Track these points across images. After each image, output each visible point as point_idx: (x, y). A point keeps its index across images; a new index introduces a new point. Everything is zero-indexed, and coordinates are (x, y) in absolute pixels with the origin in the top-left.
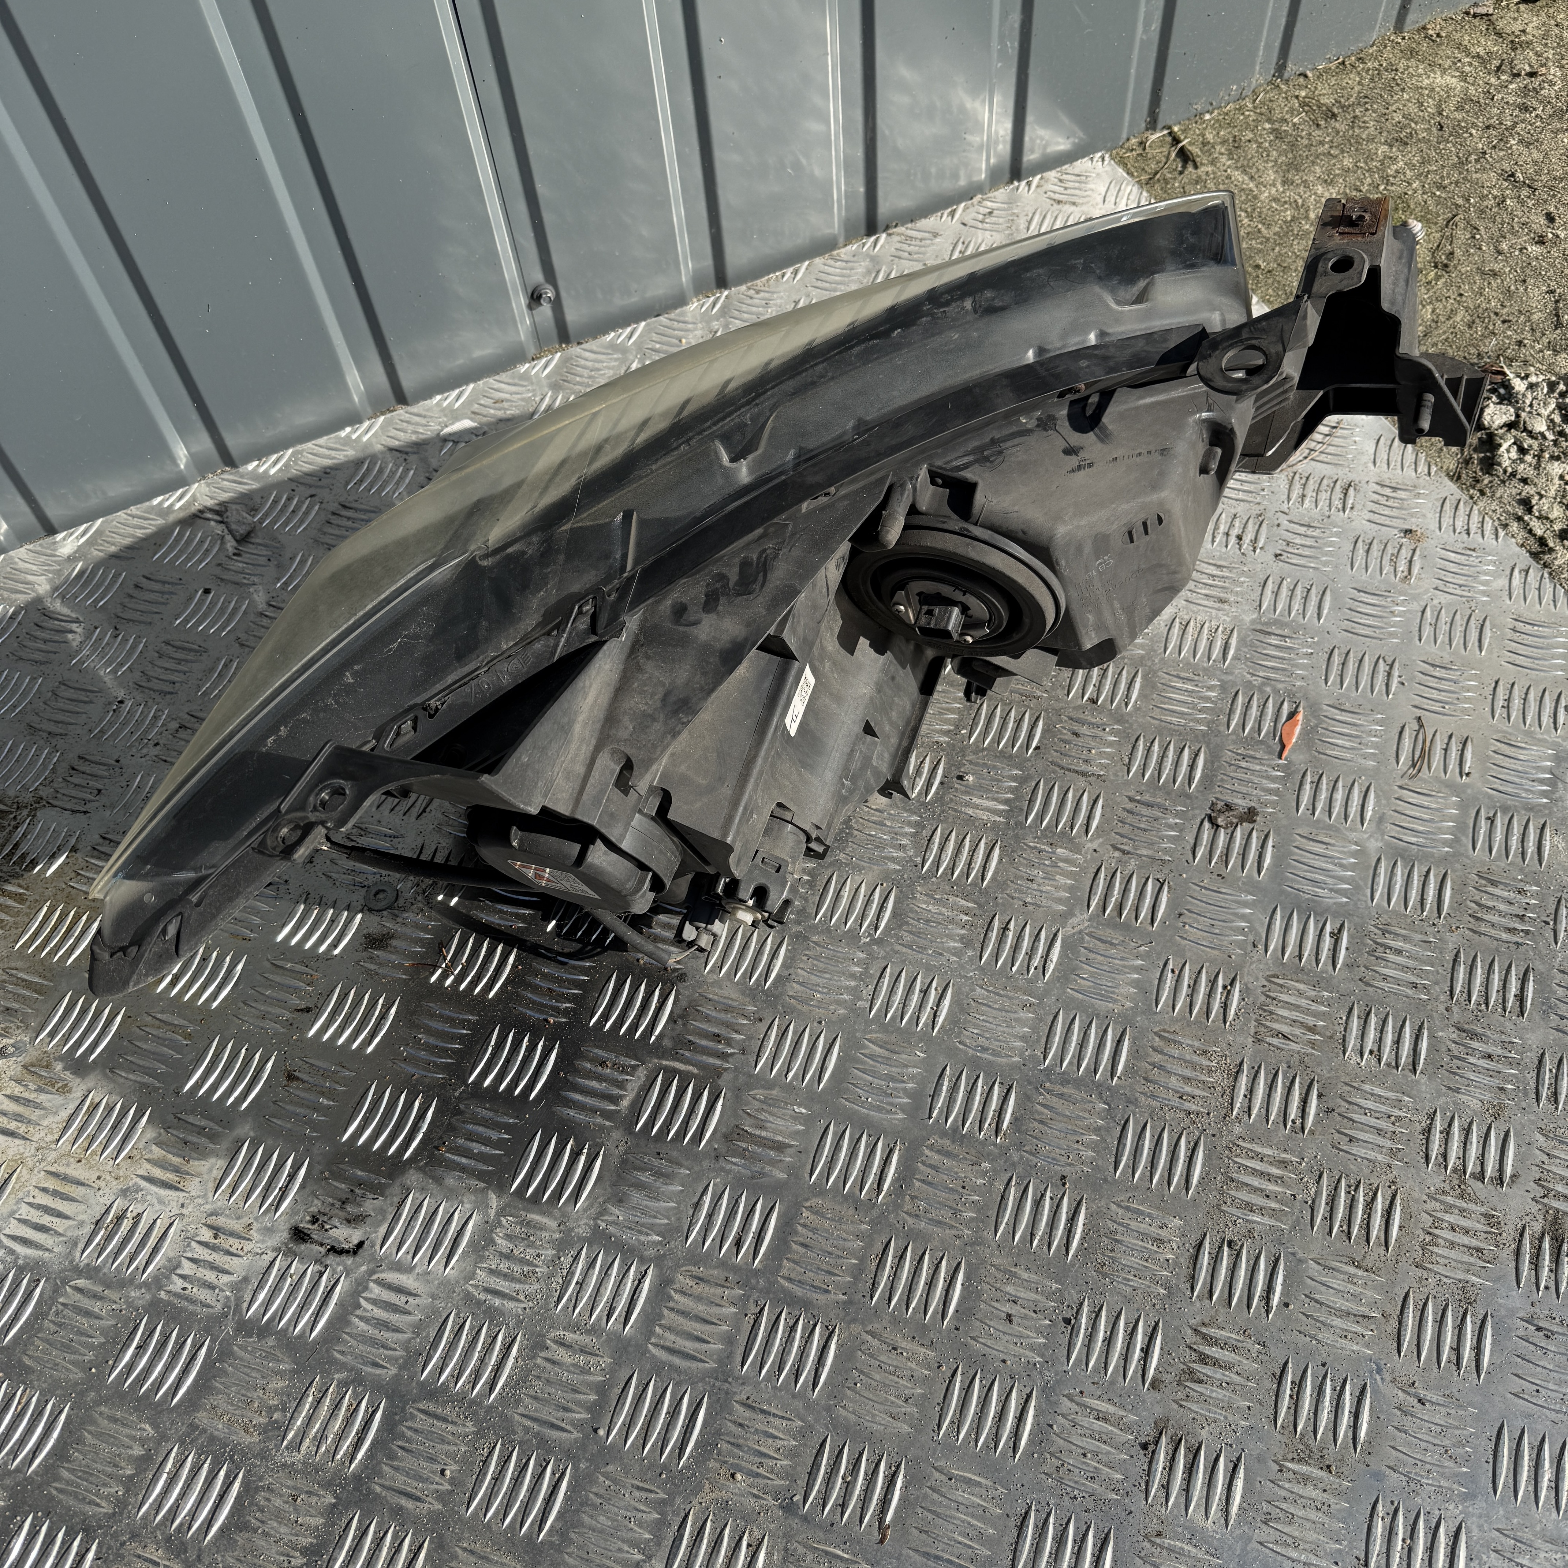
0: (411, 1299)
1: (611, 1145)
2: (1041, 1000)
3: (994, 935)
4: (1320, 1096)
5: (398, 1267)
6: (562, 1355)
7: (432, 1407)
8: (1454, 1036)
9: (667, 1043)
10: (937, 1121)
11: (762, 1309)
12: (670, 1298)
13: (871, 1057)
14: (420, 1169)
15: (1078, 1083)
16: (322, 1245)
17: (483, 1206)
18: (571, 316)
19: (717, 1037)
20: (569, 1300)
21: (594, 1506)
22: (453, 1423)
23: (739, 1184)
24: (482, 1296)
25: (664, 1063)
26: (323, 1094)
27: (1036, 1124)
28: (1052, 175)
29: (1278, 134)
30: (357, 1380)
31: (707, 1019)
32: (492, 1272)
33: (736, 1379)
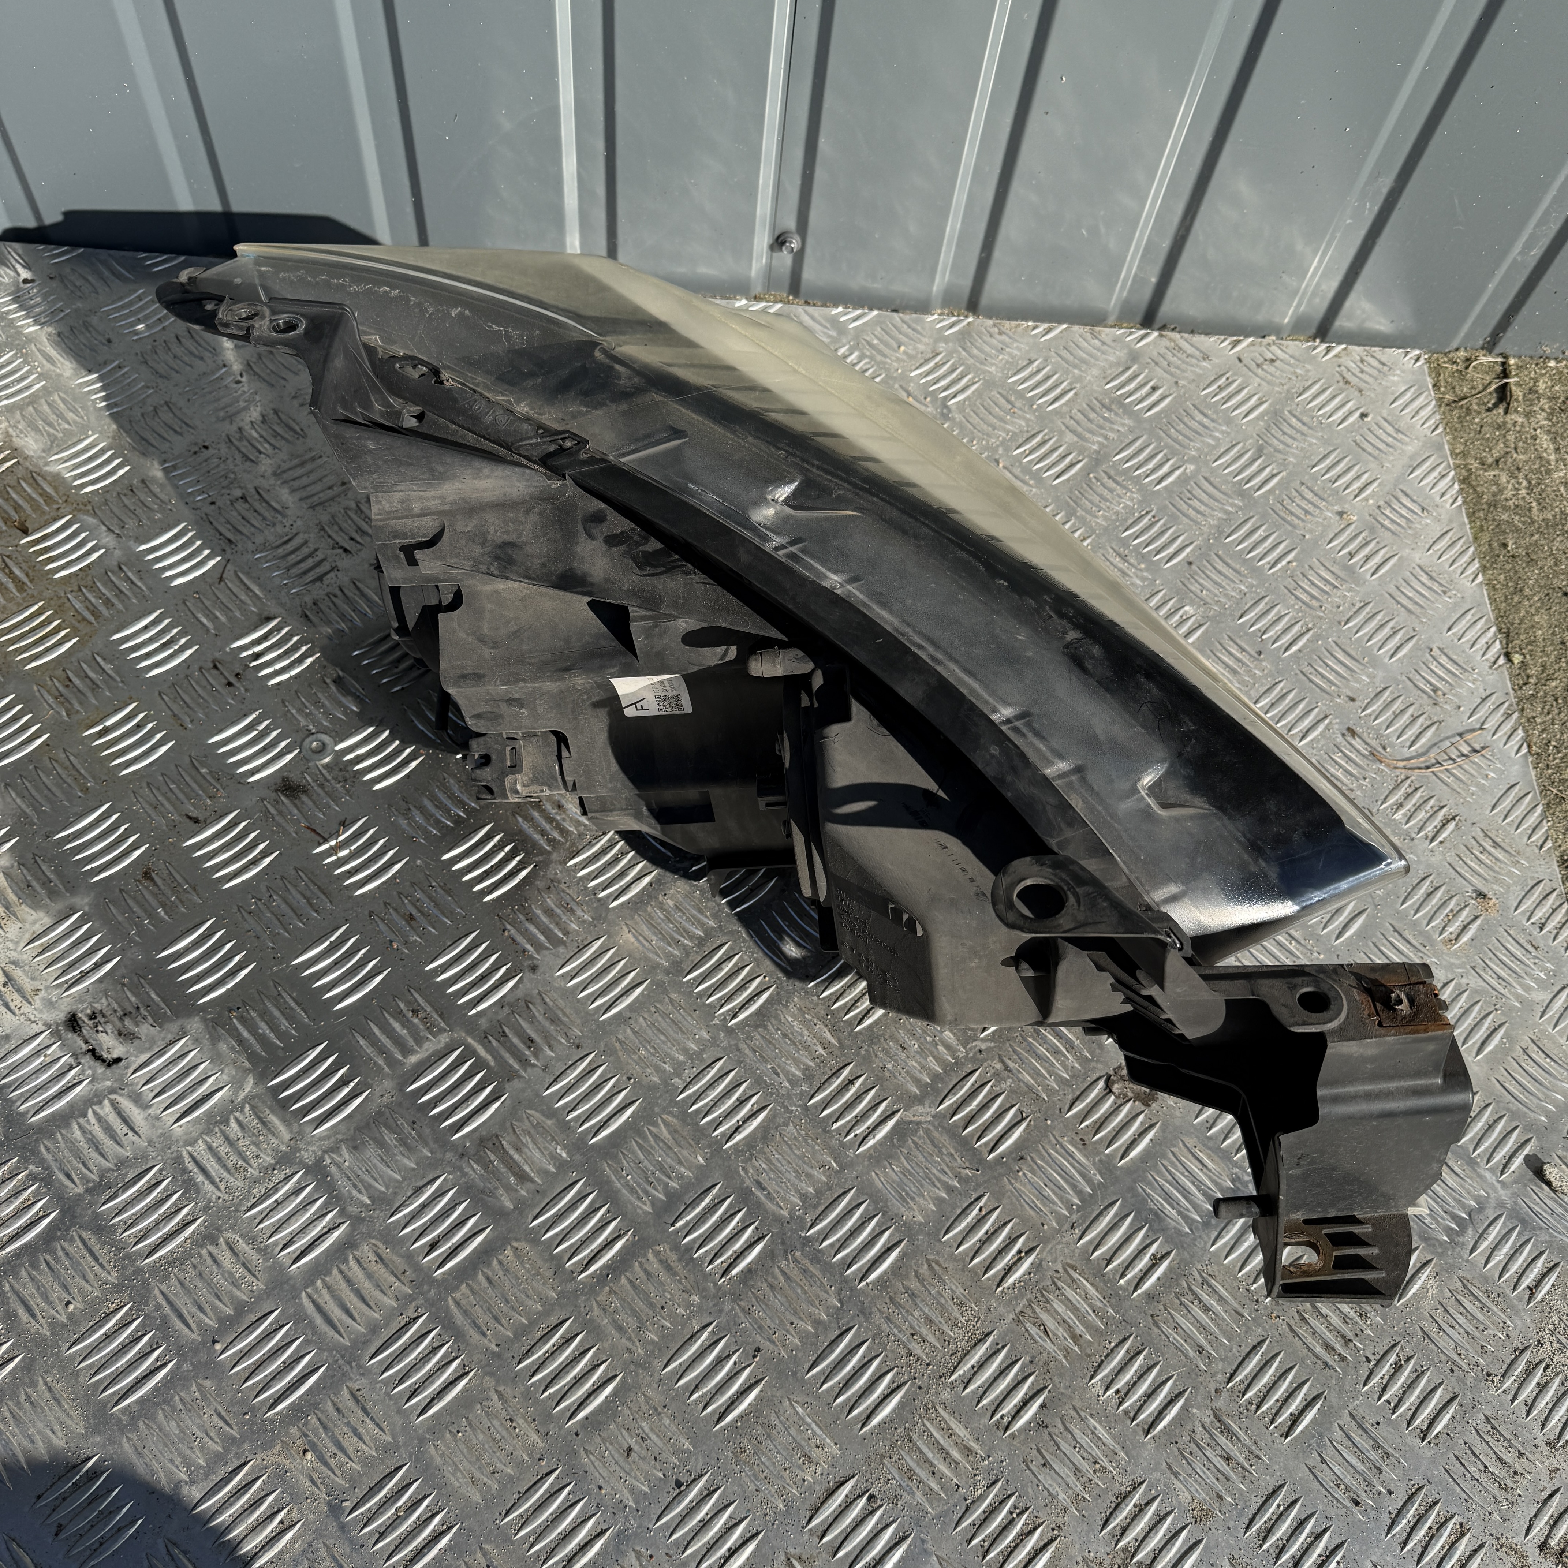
0: (131, 1134)
1: (378, 1091)
2: (842, 1168)
3: (837, 1082)
4: (1043, 1406)
5: (137, 1099)
6: (226, 1258)
7: (92, 1241)
8: (1207, 1420)
9: (483, 1023)
10: (677, 1231)
11: (418, 1318)
12: (346, 1261)
13: (656, 1137)
14: (204, 1020)
15: (828, 1268)
16: (86, 1042)
17: (238, 1084)
18: (808, 275)
19: (530, 1042)
20: (261, 1212)
21: (174, 1409)
22: (101, 1266)
23: (467, 1191)
24: (191, 1166)
25: (470, 1040)
26: (163, 906)
27: (765, 1285)
28: (1357, 351)
30: (46, 1180)
31: (532, 1020)
32: (210, 1148)
33: (359, 1367)
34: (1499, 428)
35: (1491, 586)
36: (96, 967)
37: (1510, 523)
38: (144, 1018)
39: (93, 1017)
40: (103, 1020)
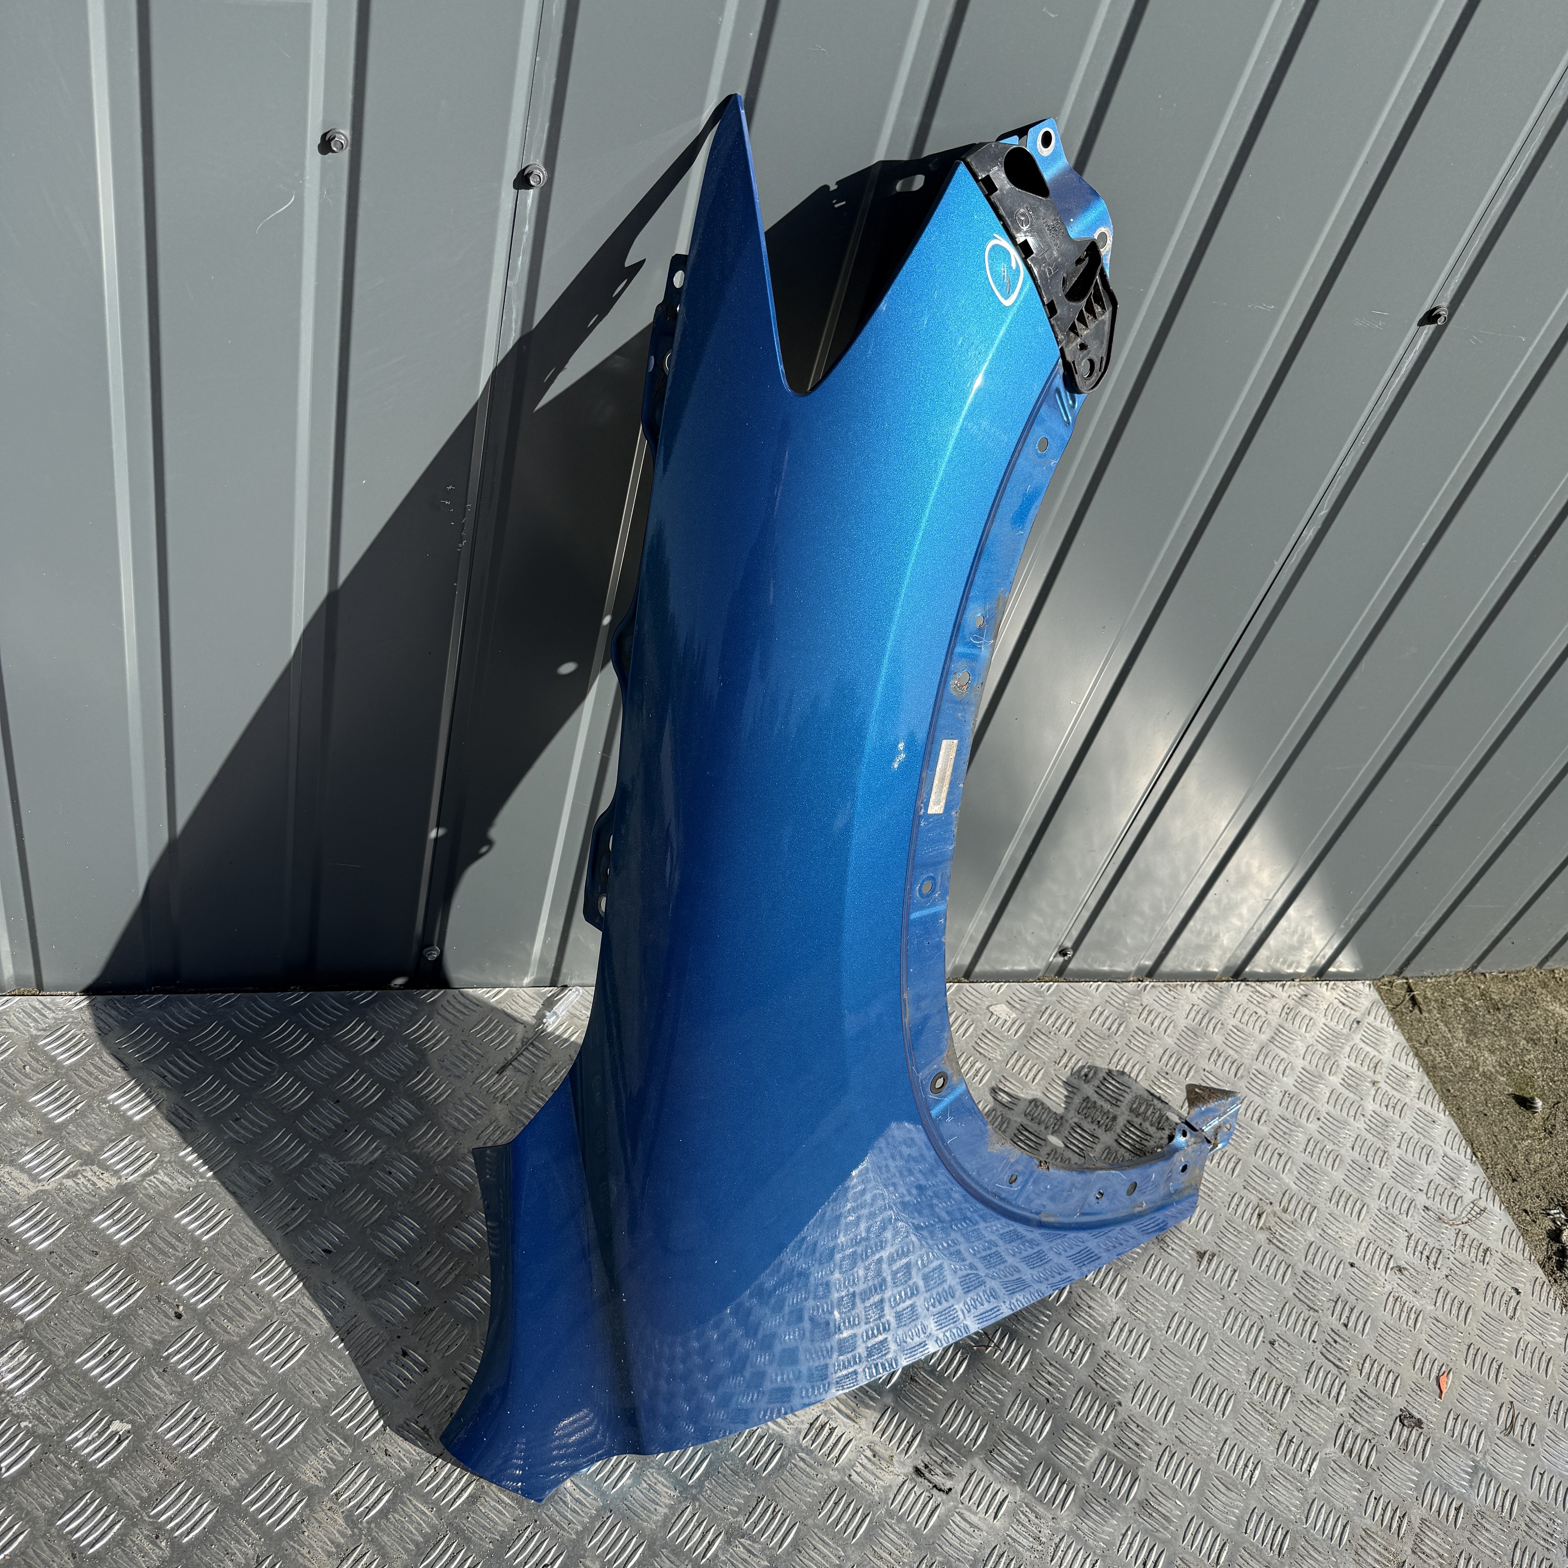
0: (976, 1531)
1: (1080, 1485)
2: (1306, 1488)
3: (1285, 1441)
5: (969, 1509)
9: (1111, 1437)
10: (1250, 1535)
14: (981, 1458)
15: (1323, 1542)
16: (930, 1482)
17: (1014, 1492)
18: (1072, 967)
19: (1138, 1445)
20: (1058, 1561)
23: (1146, 1532)
25: (1109, 1450)
26: (929, 1396)
27: (1299, 1557)
28: (1342, 985)
29: (1467, 1009)
30: (948, 1564)
31: (1132, 1432)
32: (1017, 1531)
34: (1419, 1021)
35: (1453, 1115)
36: (914, 1438)
37: (1445, 1077)
38: (952, 1463)
39: (926, 1467)
40: (932, 1468)
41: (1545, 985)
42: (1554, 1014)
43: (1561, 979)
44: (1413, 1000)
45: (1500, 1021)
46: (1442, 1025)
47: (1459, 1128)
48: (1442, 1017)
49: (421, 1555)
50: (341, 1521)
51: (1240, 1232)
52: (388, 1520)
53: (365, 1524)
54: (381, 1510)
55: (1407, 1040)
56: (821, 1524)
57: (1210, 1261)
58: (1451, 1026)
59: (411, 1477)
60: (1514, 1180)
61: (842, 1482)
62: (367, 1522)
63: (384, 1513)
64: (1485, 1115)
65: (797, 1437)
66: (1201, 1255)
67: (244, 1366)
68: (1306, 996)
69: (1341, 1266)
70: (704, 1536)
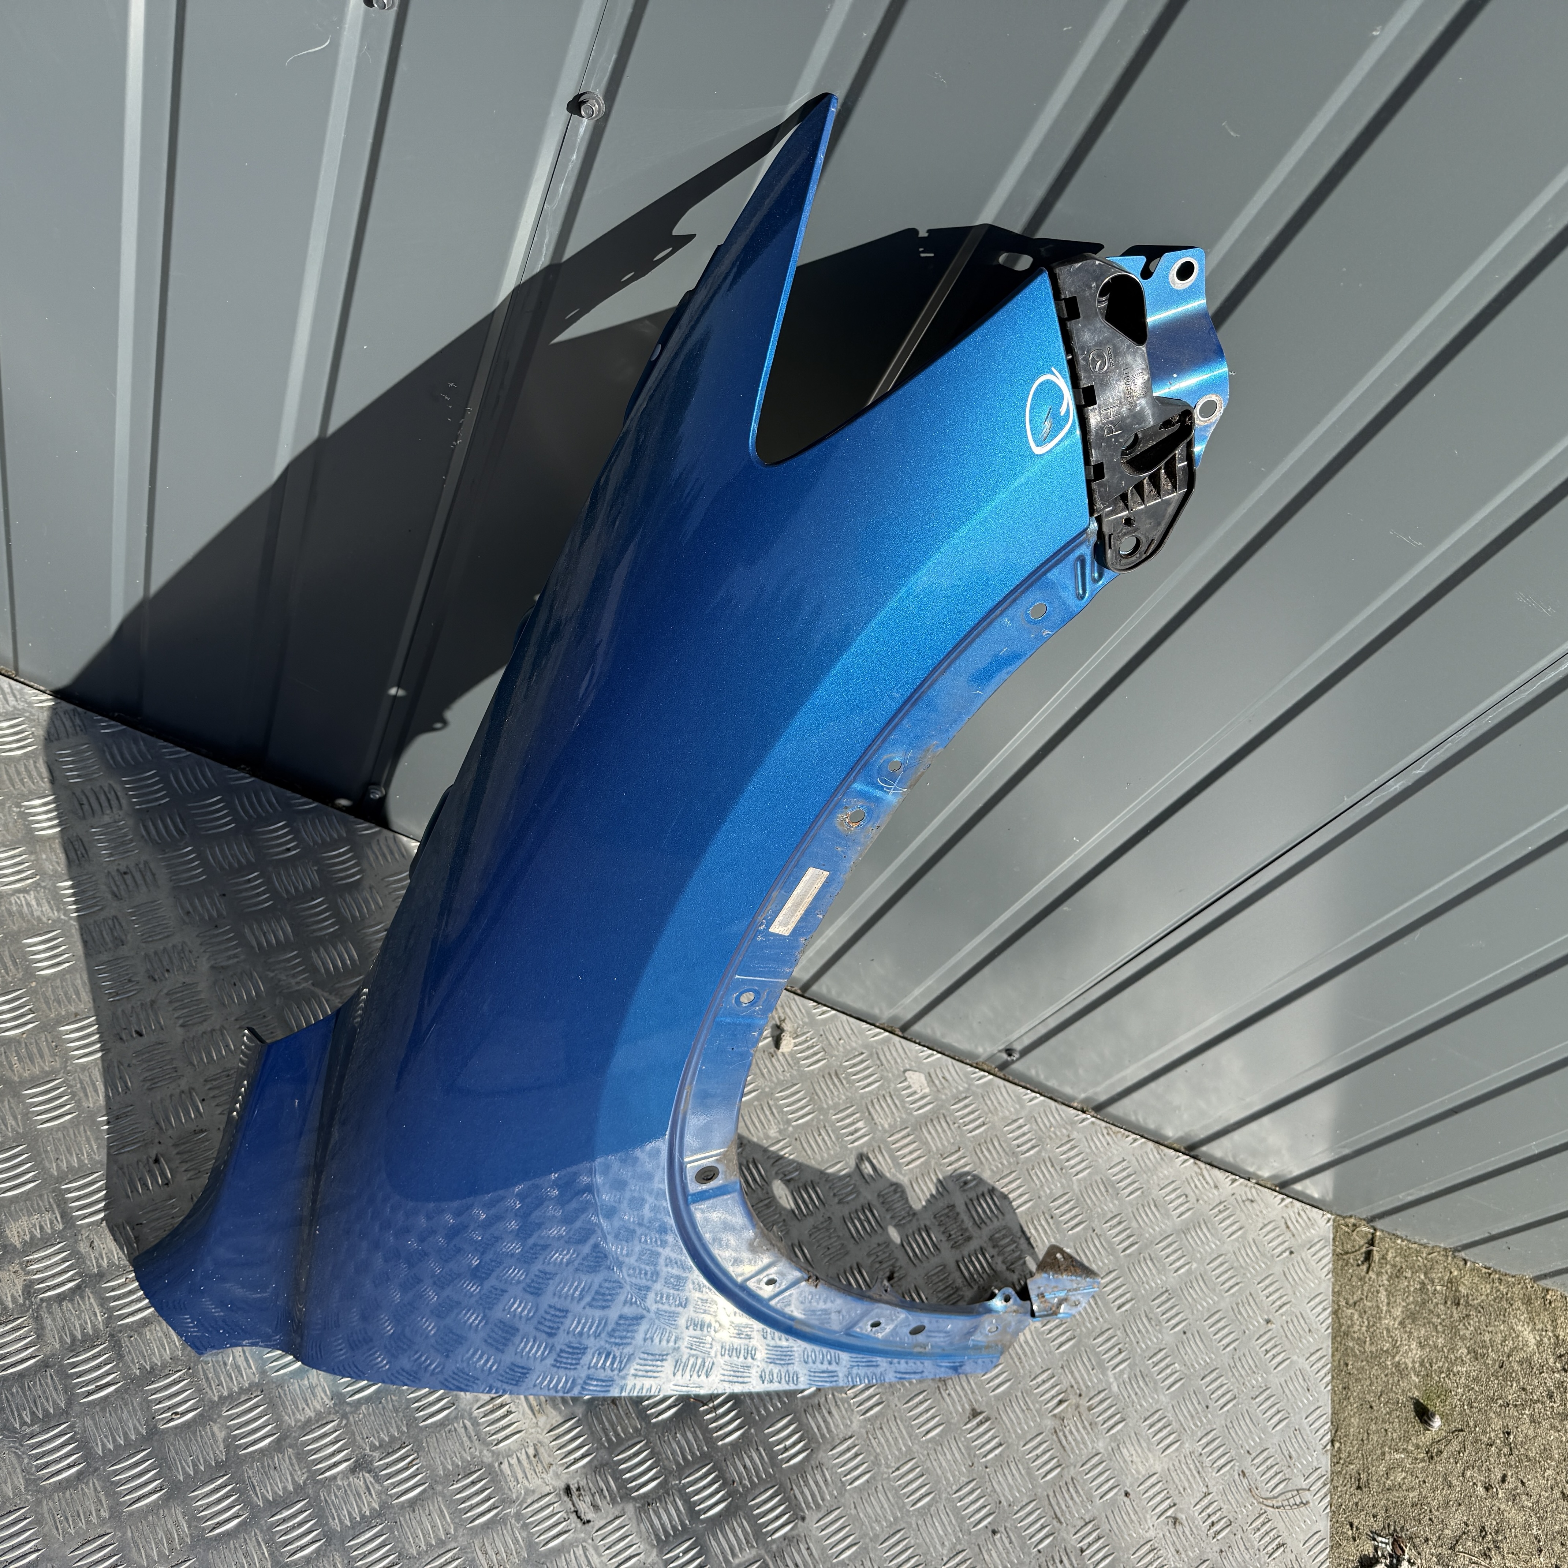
34: (1361, 1280)
35: (1334, 1391)
36: (583, 1457)
37: (1353, 1349)
38: (605, 1497)
39: (578, 1489)
40: (583, 1493)
41: (1528, 1302)
42: (1518, 1336)
43: (1550, 1303)
44: (1368, 1256)
45: (1451, 1317)
46: (1383, 1295)
47: (1333, 1408)
48: (1390, 1285)
49: (72, 1351)
50: (19, 1287)
51: (1029, 1409)
52: (60, 1306)
53: (38, 1300)
54: (59, 1294)
55: (1334, 1292)
56: (448, 1494)
57: (981, 1423)
58: (1393, 1300)
59: (101, 1276)
60: (1359, 1488)
61: (490, 1466)
62: (41, 1299)
63: (61, 1298)
64: (1371, 1407)
65: (472, 1404)
66: (975, 1414)
67: (11, 1108)
68: (1252, 1201)
69: (1115, 1491)
70: (333, 1454)
